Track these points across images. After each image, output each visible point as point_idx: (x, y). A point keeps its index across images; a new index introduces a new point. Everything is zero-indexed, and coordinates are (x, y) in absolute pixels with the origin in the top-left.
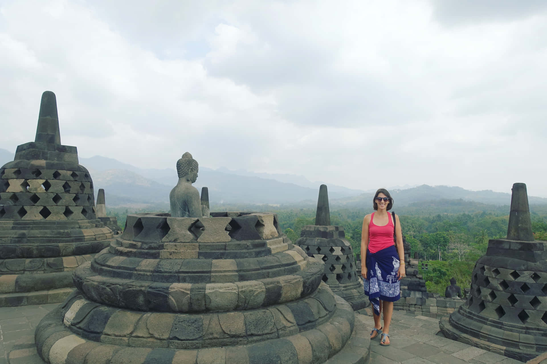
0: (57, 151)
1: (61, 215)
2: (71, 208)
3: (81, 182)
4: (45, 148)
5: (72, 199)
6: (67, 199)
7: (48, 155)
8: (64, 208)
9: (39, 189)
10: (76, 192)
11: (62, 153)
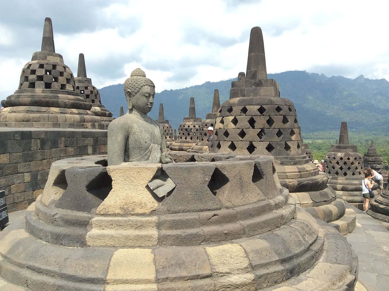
0: (253, 87)
1: (244, 151)
2: (255, 144)
3: (269, 116)
4: (243, 85)
5: (256, 134)
6: (252, 134)
7: (246, 92)
8: (248, 143)
9: (229, 126)
10: (262, 127)
11: (258, 88)
